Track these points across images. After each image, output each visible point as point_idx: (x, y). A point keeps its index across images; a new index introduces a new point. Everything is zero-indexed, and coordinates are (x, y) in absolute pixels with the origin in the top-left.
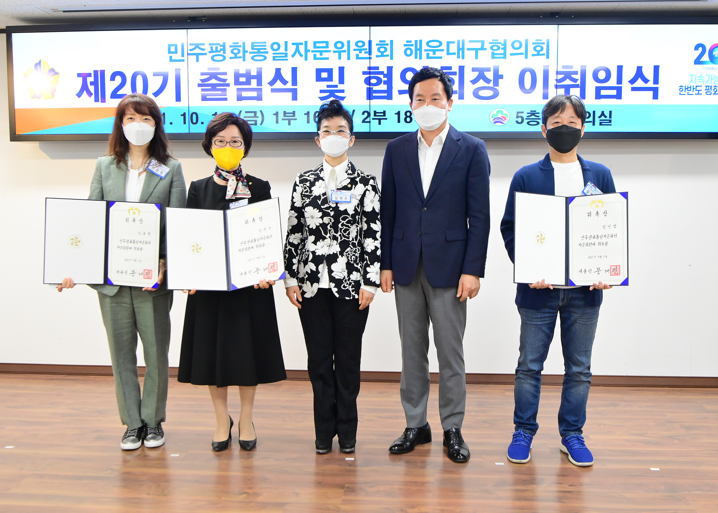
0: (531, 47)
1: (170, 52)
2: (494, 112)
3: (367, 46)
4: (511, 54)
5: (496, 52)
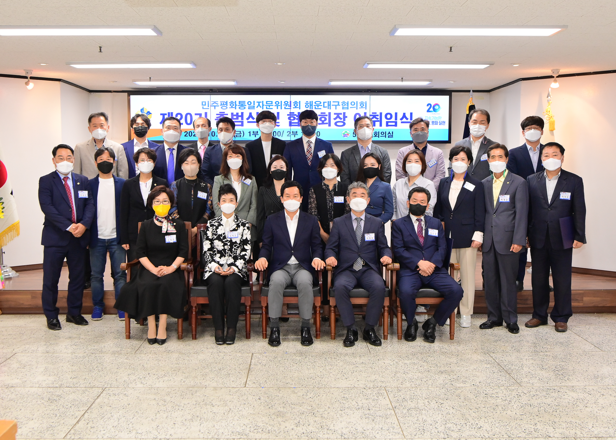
0: (359, 104)
1: (202, 105)
2: (344, 132)
3: (289, 104)
4: (351, 108)
5: (344, 106)
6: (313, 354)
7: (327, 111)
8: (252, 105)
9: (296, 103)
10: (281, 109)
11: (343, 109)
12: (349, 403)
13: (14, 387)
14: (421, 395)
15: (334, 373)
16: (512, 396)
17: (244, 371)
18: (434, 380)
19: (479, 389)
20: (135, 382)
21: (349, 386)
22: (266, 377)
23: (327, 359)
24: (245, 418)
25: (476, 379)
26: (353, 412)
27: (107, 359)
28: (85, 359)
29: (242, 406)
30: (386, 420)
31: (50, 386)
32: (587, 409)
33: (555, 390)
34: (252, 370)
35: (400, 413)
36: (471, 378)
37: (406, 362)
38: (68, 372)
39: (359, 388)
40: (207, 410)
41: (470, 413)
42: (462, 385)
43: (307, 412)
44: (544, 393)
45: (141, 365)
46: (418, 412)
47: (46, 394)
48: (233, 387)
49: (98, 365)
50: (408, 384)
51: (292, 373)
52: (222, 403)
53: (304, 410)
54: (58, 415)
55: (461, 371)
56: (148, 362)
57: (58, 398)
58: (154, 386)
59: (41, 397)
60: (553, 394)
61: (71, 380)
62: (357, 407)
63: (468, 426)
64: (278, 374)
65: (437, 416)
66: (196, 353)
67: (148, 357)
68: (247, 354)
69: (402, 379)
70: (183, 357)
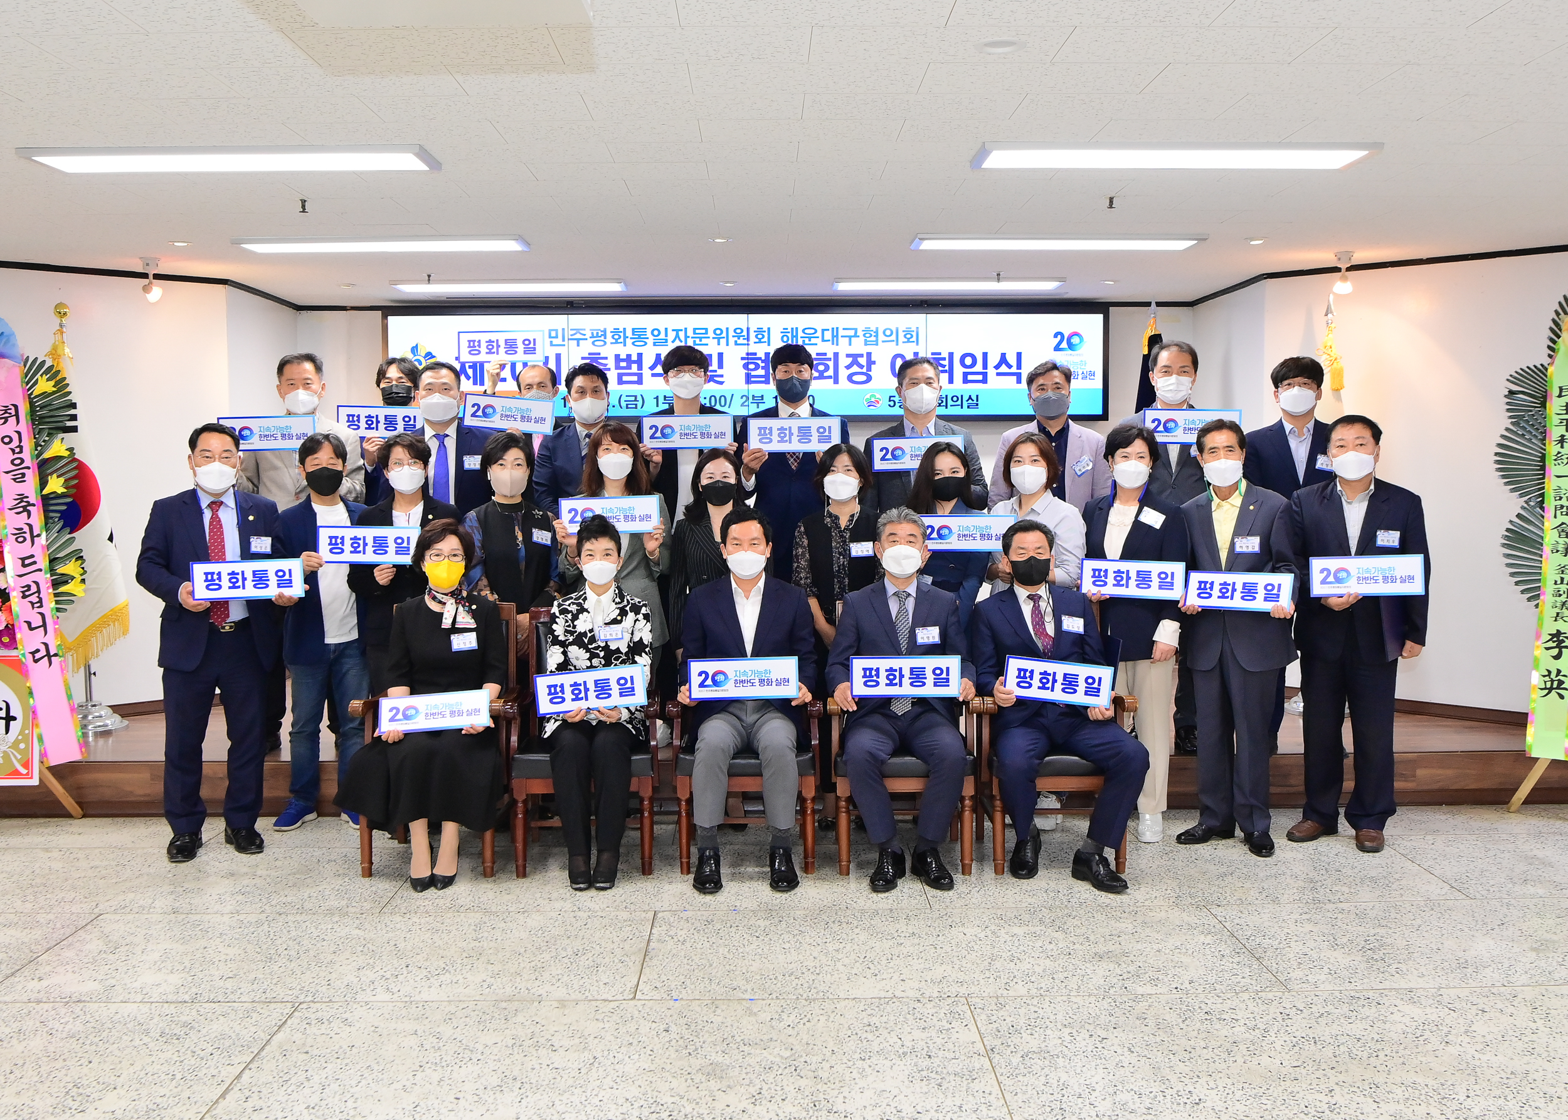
0: (901, 335)
1: (550, 337)
2: (868, 396)
3: (745, 333)
4: (883, 341)
5: (868, 339)
6: (798, 913)
7: (829, 349)
8: (662, 336)
9: (759, 331)
10: (727, 345)
11: (866, 344)
12: (881, 1039)
13: (84, 1001)
14: (1052, 1017)
15: (846, 961)
16: (1270, 1017)
17: (633, 958)
18: (1083, 976)
19: (1189, 1000)
20: (372, 988)
21: (882, 994)
22: (685, 973)
23: (831, 924)
24: (630, 1081)
25: (1182, 972)
26: (891, 1063)
27: (313, 929)
28: (260, 929)
29: (624, 1049)
30: (971, 1085)
31: (171, 998)
32: (1450, 1048)
33: (1370, 1001)
34: (652, 953)
35: (1004, 1066)
36: (1169, 972)
37: (1016, 930)
38: (217, 963)
39: (904, 1000)
40: (540, 1061)
41: (1172, 1064)
42: (1148, 989)
43: (780, 1064)
44: (1345, 1009)
45: (392, 943)
46: (1047, 1062)
47: (157, 1019)
48: (605, 1000)
49: (290, 943)
50: (1021, 989)
51: (746, 961)
52: (577, 1041)
53: (774, 1059)
54: (179, 1076)
55: (1144, 954)
56: (408, 936)
57: (185, 1029)
58: (417, 998)
59: (144, 1027)
60: (1366, 1011)
61: (221, 983)
62: (901, 1051)
63: (1169, 1097)
64: (714, 965)
65: (1093, 1073)
66: (524, 912)
67: (411, 922)
68: (644, 915)
69: (1007, 976)
70: (493, 922)
